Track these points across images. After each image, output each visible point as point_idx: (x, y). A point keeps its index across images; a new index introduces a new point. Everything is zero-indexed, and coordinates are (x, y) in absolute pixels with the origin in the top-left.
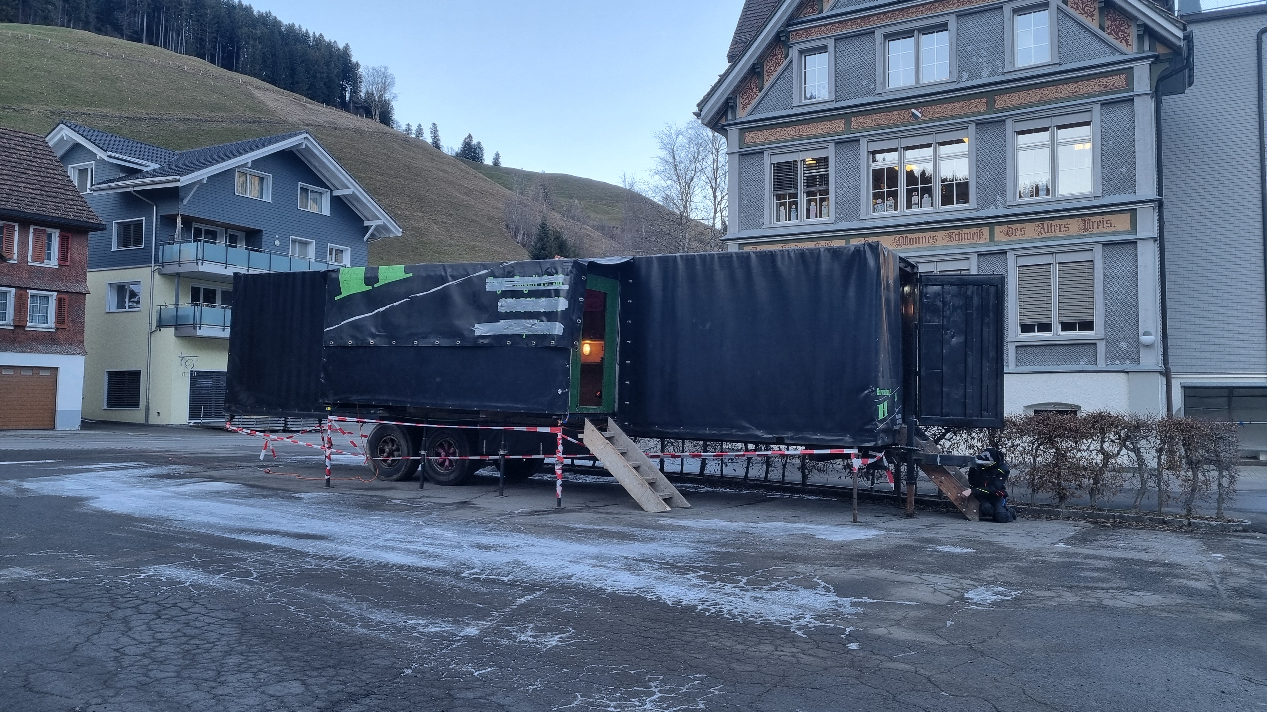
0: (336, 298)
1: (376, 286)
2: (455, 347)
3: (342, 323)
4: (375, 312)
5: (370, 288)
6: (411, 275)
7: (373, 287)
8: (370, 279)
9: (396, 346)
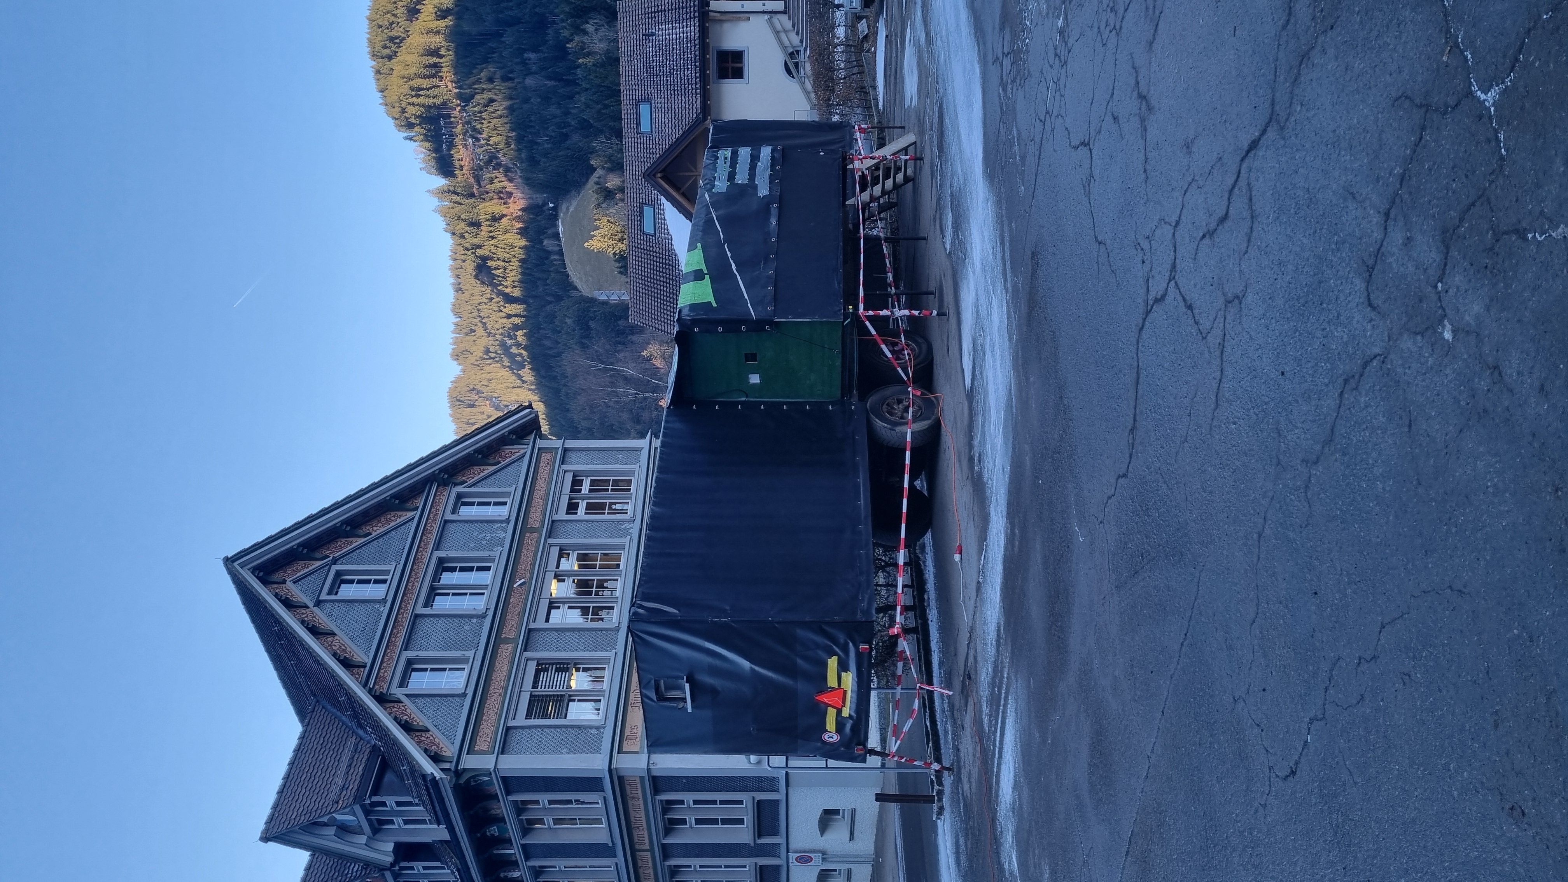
0: (715, 305)
1: (706, 272)
2: (780, 208)
3: (746, 297)
4: (736, 272)
5: (707, 277)
6: (699, 245)
7: (706, 274)
8: (698, 276)
9: (776, 254)
